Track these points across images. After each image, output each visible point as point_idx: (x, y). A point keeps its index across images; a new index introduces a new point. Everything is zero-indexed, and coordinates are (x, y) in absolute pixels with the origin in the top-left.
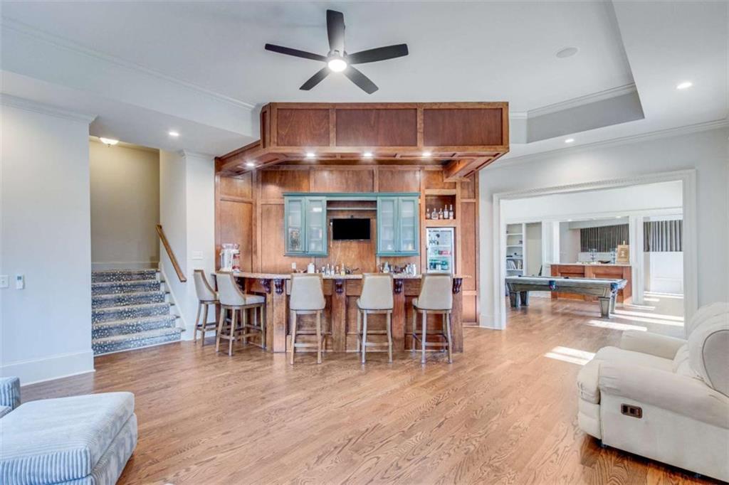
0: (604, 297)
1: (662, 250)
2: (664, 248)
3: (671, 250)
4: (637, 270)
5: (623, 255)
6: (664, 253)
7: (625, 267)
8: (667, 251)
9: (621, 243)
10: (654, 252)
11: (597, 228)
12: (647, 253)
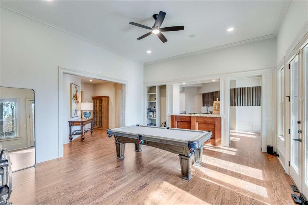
0: (184, 155)
1: (242, 106)
2: (244, 104)
3: (247, 105)
4: (225, 120)
5: (217, 109)
6: (244, 107)
7: (217, 117)
8: (245, 106)
9: (216, 100)
10: (238, 107)
11: (210, 93)
12: (234, 107)
